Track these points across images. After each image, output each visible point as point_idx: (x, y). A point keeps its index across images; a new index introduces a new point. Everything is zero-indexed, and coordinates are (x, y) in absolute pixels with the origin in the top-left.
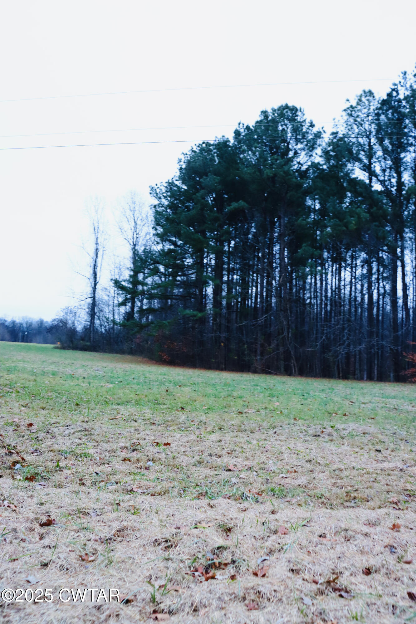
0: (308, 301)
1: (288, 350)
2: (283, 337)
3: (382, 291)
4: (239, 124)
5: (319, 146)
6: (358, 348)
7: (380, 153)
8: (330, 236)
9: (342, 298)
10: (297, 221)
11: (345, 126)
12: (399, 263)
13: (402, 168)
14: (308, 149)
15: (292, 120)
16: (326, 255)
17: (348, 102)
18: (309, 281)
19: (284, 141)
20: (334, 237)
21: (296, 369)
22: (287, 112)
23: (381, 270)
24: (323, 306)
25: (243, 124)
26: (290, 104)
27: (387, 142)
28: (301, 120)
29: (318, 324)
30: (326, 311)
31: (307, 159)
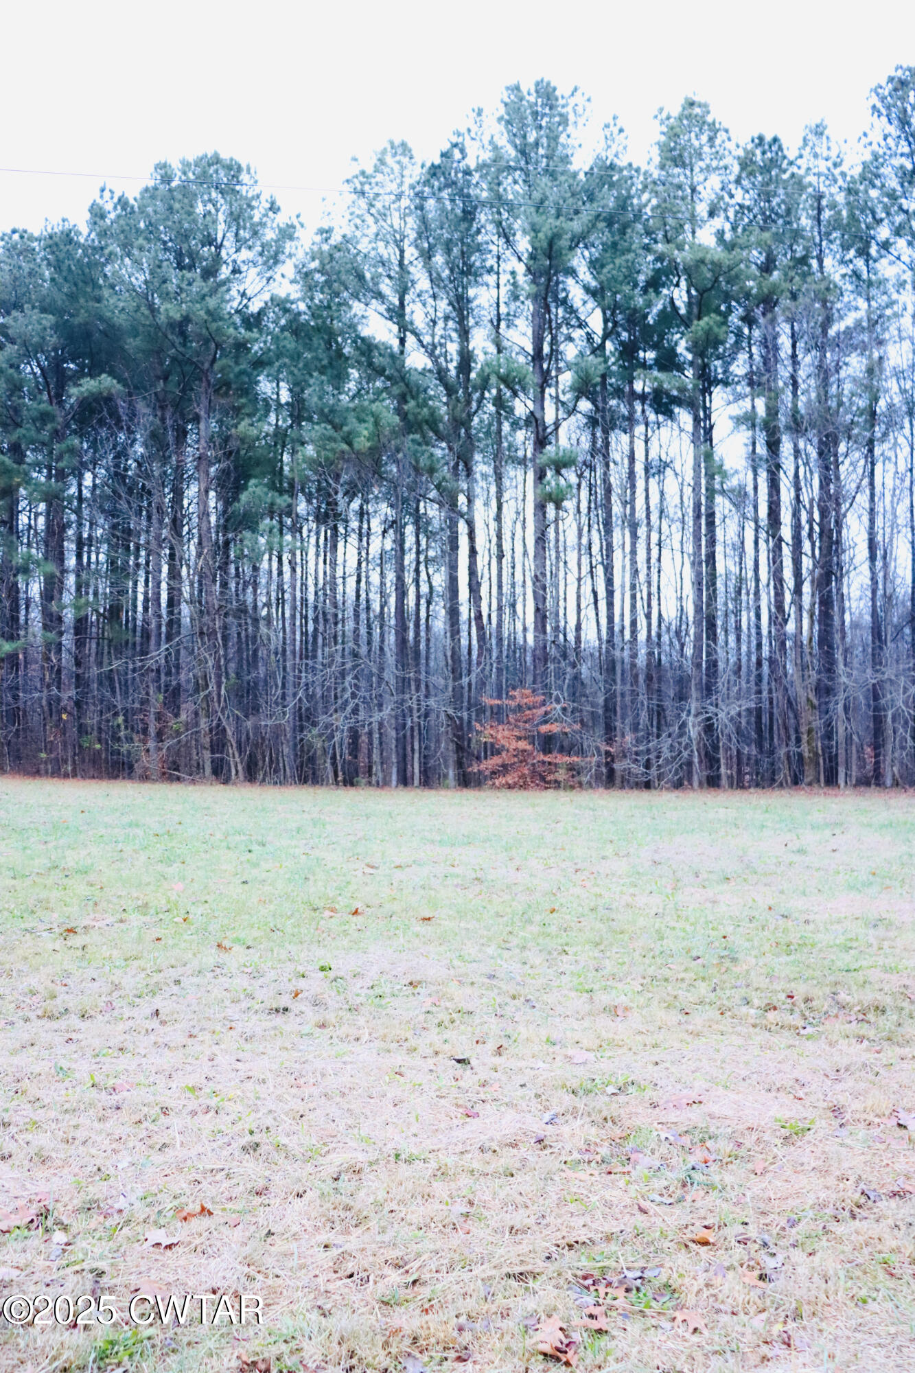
0: (264, 612)
1: (218, 725)
2: (206, 696)
3: (424, 589)
4: (103, 190)
5: (290, 256)
6: (377, 717)
7: (423, 283)
8: (313, 463)
9: (340, 604)
10: (236, 426)
11: (348, 217)
12: (462, 527)
13: (471, 322)
14: (265, 263)
15: (228, 191)
16: (302, 507)
17: (354, 163)
18: (264, 565)
19: (209, 241)
20: (320, 465)
21: (240, 768)
22: (216, 172)
23: (423, 542)
24: (298, 623)
25: (111, 191)
26: (225, 156)
27: (439, 259)
28: (250, 195)
29: (288, 664)
30: (305, 634)
31: (261, 285)
